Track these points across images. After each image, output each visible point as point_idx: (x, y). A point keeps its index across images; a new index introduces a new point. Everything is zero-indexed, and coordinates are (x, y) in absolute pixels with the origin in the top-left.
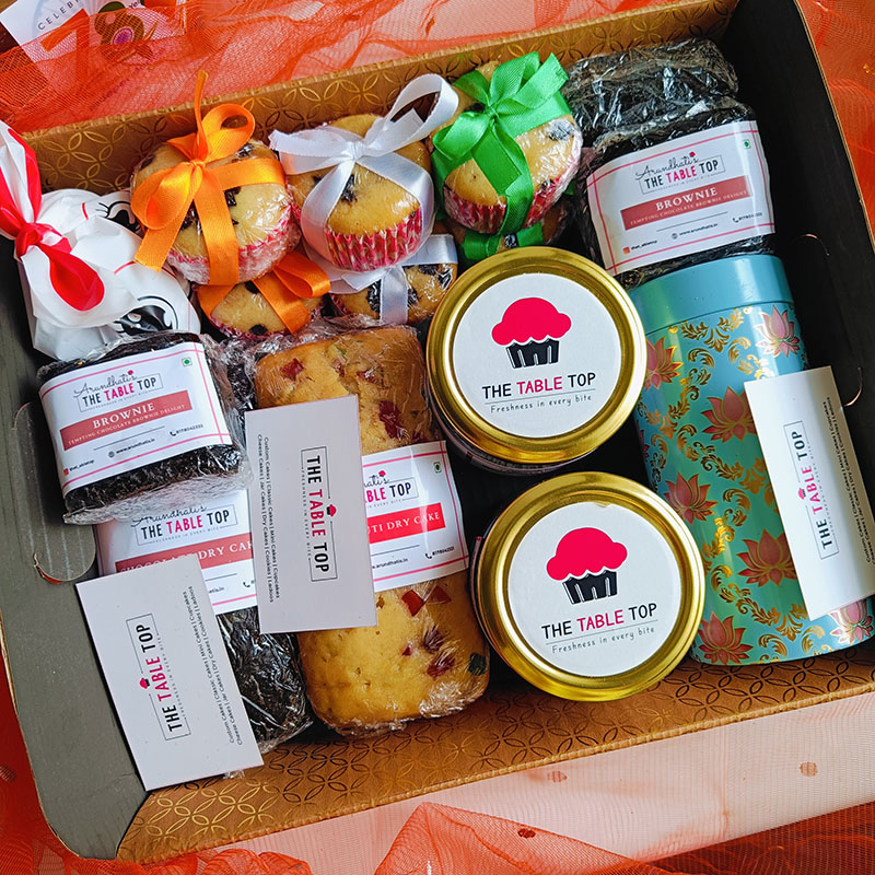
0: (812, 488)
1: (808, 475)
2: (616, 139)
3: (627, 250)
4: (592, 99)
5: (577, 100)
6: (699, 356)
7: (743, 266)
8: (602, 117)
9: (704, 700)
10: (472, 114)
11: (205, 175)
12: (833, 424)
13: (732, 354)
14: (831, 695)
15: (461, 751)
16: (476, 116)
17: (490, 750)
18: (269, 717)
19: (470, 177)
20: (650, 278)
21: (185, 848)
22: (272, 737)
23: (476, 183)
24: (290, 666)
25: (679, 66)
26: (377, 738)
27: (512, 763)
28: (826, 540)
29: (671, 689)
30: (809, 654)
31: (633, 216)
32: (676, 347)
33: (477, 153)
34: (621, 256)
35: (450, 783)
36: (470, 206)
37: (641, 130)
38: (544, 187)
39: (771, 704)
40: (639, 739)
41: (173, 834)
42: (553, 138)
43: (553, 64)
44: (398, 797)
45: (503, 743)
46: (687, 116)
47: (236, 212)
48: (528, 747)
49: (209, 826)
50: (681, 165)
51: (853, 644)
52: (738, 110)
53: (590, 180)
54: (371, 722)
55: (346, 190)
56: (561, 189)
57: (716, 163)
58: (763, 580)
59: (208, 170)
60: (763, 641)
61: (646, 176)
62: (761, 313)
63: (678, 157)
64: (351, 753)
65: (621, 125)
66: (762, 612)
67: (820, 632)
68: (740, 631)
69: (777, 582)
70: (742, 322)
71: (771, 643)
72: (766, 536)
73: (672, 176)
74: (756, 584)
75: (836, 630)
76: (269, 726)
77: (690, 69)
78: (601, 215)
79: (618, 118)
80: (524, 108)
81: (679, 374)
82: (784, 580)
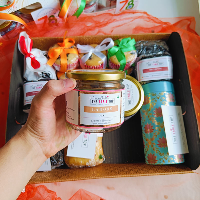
0: (173, 129)
1: (173, 126)
2: (144, 56)
4: (140, 48)
5: (137, 47)
6: (154, 100)
7: (165, 83)
8: (142, 52)
9: (146, 170)
10: (116, 47)
11: (63, 50)
12: (180, 117)
13: (161, 100)
14: (173, 173)
15: (94, 173)
18: (55, 160)
20: (146, 83)
21: (33, 182)
22: (55, 165)
23: (115, 59)
25: (158, 45)
26: (77, 169)
28: (175, 140)
30: (169, 163)
31: (145, 71)
32: (150, 97)
33: (116, 54)
34: (141, 78)
35: (90, 178)
36: (113, 64)
37: (149, 55)
38: (128, 63)
39: (160, 173)
40: (131, 175)
42: (132, 54)
43: (133, 40)
44: (79, 179)
46: (158, 54)
47: (68, 58)
48: (108, 174)
49: (39, 179)
50: (155, 63)
51: (179, 163)
52: (168, 54)
53: (137, 63)
54: (76, 165)
55: (90, 57)
56: (131, 64)
57: (162, 63)
58: (162, 146)
59: (64, 49)
60: (160, 160)
61: (148, 64)
62: (168, 93)
63: (155, 61)
64: (71, 171)
65: (145, 54)
66: (161, 153)
67: (172, 159)
68: (155, 157)
69: (164, 147)
70: (163, 94)
71: (162, 160)
72: (163, 138)
73: (153, 65)
74: (160, 147)
75: (175, 159)
76: (55, 162)
77: (159, 46)
78: (139, 70)
79: (145, 52)
80: (127, 48)
81: (150, 103)
82: (166, 147)
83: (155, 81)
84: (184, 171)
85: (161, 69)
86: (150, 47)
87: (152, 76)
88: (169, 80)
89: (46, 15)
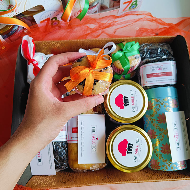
0: (177, 136)
1: (176, 133)
2: (148, 60)
3: (146, 82)
4: (144, 52)
5: (141, 51)
6: (158, 105)
7: (169, 89)
8: (146, 55)
9: (149, 176)
10: (120, 51)
12: (183, 123)
13: (165, 106)
14: (176, 179)
15: (98, 178)
16: (121, 52)
17: (104, 179)
18: (60, 164)
19: (118, 63)
20: (150, 88)
21: (38, 189)
22: (59, 169)
23: (119, 64)
24: (66, 155)
25: (162, 48)
26: (81, 173)
27: (108, 182)
28: (178, 147)
29: (143, 172)
30: (172, 170)
31: (149, 76)
32: (153, 103)
33: (120, 59)
34: (145, 83)
35: (95, 184)
36: (117, 69)
37: (153, 59)
38: (132, 67)
39: (163, 179)
40: (135, 182)
41: (36, 185)
42: (135, 58)
43: (137, 44)
44: (84, 185)
45: (107, 178)
46: (162, 58)
48: (112, 179)
49: (44, 185)
50: (160, 67)
51: (182, 169)
52: (172, 59)
53: (141, 67)
54: (80, 169)
56: (135, 68)
57: (166, 68)
58: (165, 153)
60: (163, 166)
61: (152, 68)
62: (171, 99)
63: (159, 66)
64: (75, 175)
65: (149, 58)
66: (164, 160)
67: (175, 166)
68: (159, 163)
69: (168, 154)
70: (167, 100)
71: (165, 166)
72: (167, 144)
73: (157, 69)
74: (163, 154)
75: (178, 166)
76: (59, 166)
77: (164, 49)
78: (142, 74)
79: (149, 56)
80: (130, 52)
81: (153, 108)
82: (169, 154)
83: (159, 86)
84: (186, 177)
85: (165, 74)
86: (154, 50)
87: (156, 81)
88: (173, 85)
89: (48, 17)
